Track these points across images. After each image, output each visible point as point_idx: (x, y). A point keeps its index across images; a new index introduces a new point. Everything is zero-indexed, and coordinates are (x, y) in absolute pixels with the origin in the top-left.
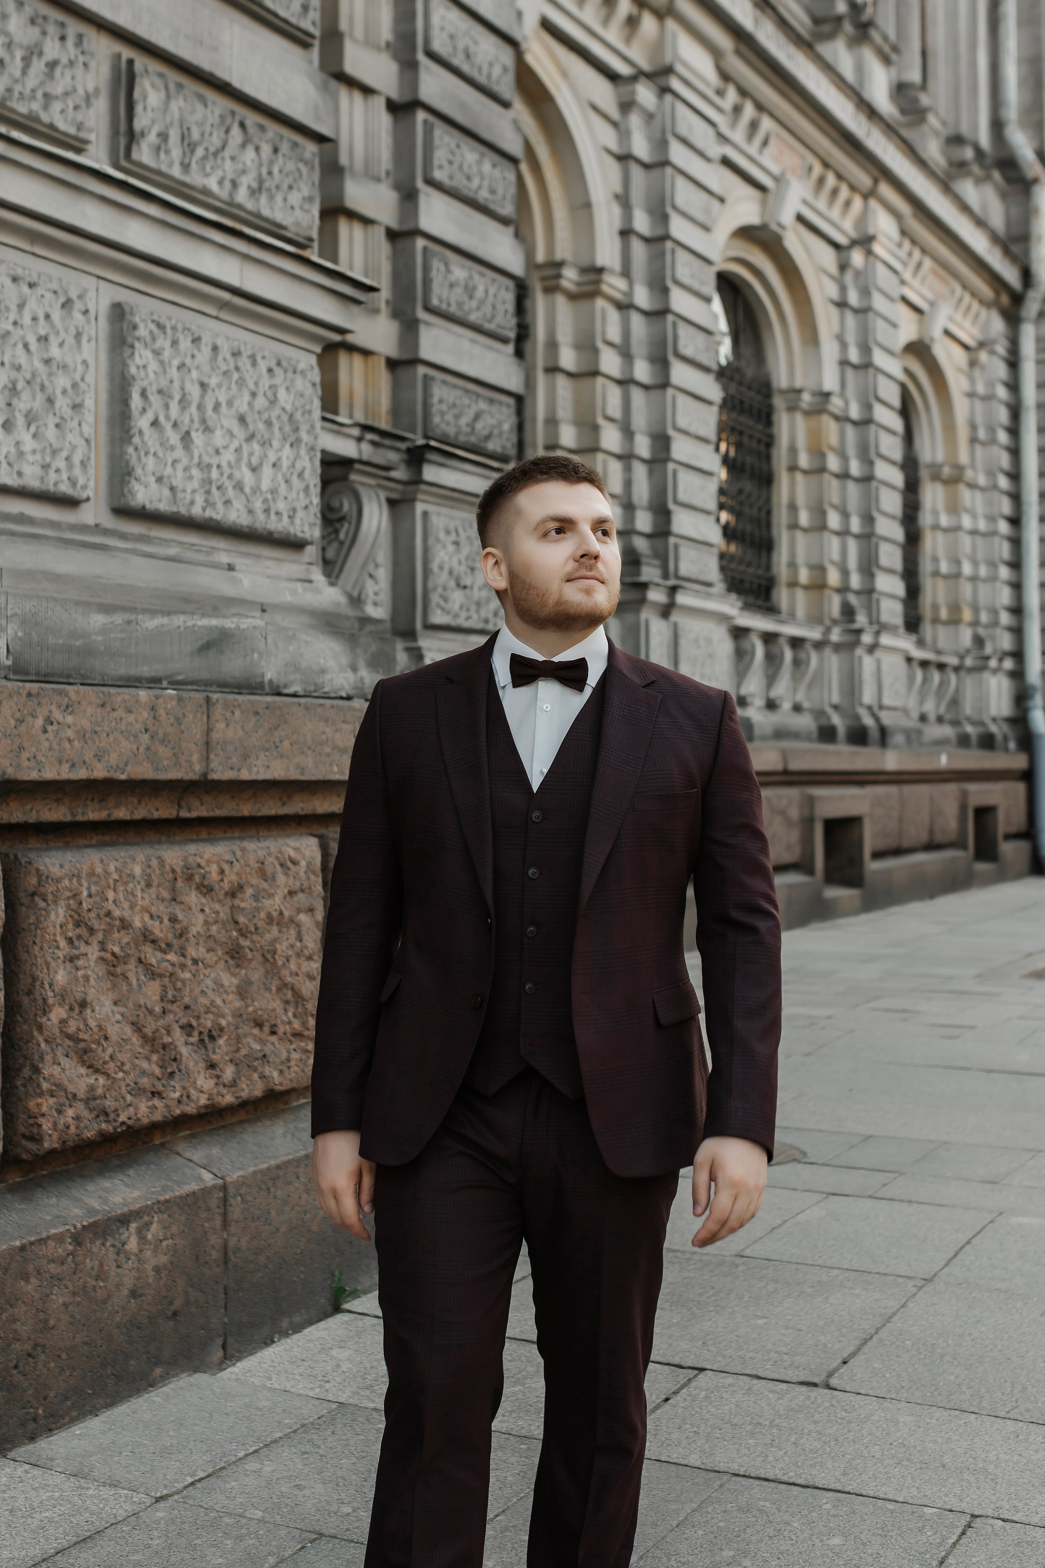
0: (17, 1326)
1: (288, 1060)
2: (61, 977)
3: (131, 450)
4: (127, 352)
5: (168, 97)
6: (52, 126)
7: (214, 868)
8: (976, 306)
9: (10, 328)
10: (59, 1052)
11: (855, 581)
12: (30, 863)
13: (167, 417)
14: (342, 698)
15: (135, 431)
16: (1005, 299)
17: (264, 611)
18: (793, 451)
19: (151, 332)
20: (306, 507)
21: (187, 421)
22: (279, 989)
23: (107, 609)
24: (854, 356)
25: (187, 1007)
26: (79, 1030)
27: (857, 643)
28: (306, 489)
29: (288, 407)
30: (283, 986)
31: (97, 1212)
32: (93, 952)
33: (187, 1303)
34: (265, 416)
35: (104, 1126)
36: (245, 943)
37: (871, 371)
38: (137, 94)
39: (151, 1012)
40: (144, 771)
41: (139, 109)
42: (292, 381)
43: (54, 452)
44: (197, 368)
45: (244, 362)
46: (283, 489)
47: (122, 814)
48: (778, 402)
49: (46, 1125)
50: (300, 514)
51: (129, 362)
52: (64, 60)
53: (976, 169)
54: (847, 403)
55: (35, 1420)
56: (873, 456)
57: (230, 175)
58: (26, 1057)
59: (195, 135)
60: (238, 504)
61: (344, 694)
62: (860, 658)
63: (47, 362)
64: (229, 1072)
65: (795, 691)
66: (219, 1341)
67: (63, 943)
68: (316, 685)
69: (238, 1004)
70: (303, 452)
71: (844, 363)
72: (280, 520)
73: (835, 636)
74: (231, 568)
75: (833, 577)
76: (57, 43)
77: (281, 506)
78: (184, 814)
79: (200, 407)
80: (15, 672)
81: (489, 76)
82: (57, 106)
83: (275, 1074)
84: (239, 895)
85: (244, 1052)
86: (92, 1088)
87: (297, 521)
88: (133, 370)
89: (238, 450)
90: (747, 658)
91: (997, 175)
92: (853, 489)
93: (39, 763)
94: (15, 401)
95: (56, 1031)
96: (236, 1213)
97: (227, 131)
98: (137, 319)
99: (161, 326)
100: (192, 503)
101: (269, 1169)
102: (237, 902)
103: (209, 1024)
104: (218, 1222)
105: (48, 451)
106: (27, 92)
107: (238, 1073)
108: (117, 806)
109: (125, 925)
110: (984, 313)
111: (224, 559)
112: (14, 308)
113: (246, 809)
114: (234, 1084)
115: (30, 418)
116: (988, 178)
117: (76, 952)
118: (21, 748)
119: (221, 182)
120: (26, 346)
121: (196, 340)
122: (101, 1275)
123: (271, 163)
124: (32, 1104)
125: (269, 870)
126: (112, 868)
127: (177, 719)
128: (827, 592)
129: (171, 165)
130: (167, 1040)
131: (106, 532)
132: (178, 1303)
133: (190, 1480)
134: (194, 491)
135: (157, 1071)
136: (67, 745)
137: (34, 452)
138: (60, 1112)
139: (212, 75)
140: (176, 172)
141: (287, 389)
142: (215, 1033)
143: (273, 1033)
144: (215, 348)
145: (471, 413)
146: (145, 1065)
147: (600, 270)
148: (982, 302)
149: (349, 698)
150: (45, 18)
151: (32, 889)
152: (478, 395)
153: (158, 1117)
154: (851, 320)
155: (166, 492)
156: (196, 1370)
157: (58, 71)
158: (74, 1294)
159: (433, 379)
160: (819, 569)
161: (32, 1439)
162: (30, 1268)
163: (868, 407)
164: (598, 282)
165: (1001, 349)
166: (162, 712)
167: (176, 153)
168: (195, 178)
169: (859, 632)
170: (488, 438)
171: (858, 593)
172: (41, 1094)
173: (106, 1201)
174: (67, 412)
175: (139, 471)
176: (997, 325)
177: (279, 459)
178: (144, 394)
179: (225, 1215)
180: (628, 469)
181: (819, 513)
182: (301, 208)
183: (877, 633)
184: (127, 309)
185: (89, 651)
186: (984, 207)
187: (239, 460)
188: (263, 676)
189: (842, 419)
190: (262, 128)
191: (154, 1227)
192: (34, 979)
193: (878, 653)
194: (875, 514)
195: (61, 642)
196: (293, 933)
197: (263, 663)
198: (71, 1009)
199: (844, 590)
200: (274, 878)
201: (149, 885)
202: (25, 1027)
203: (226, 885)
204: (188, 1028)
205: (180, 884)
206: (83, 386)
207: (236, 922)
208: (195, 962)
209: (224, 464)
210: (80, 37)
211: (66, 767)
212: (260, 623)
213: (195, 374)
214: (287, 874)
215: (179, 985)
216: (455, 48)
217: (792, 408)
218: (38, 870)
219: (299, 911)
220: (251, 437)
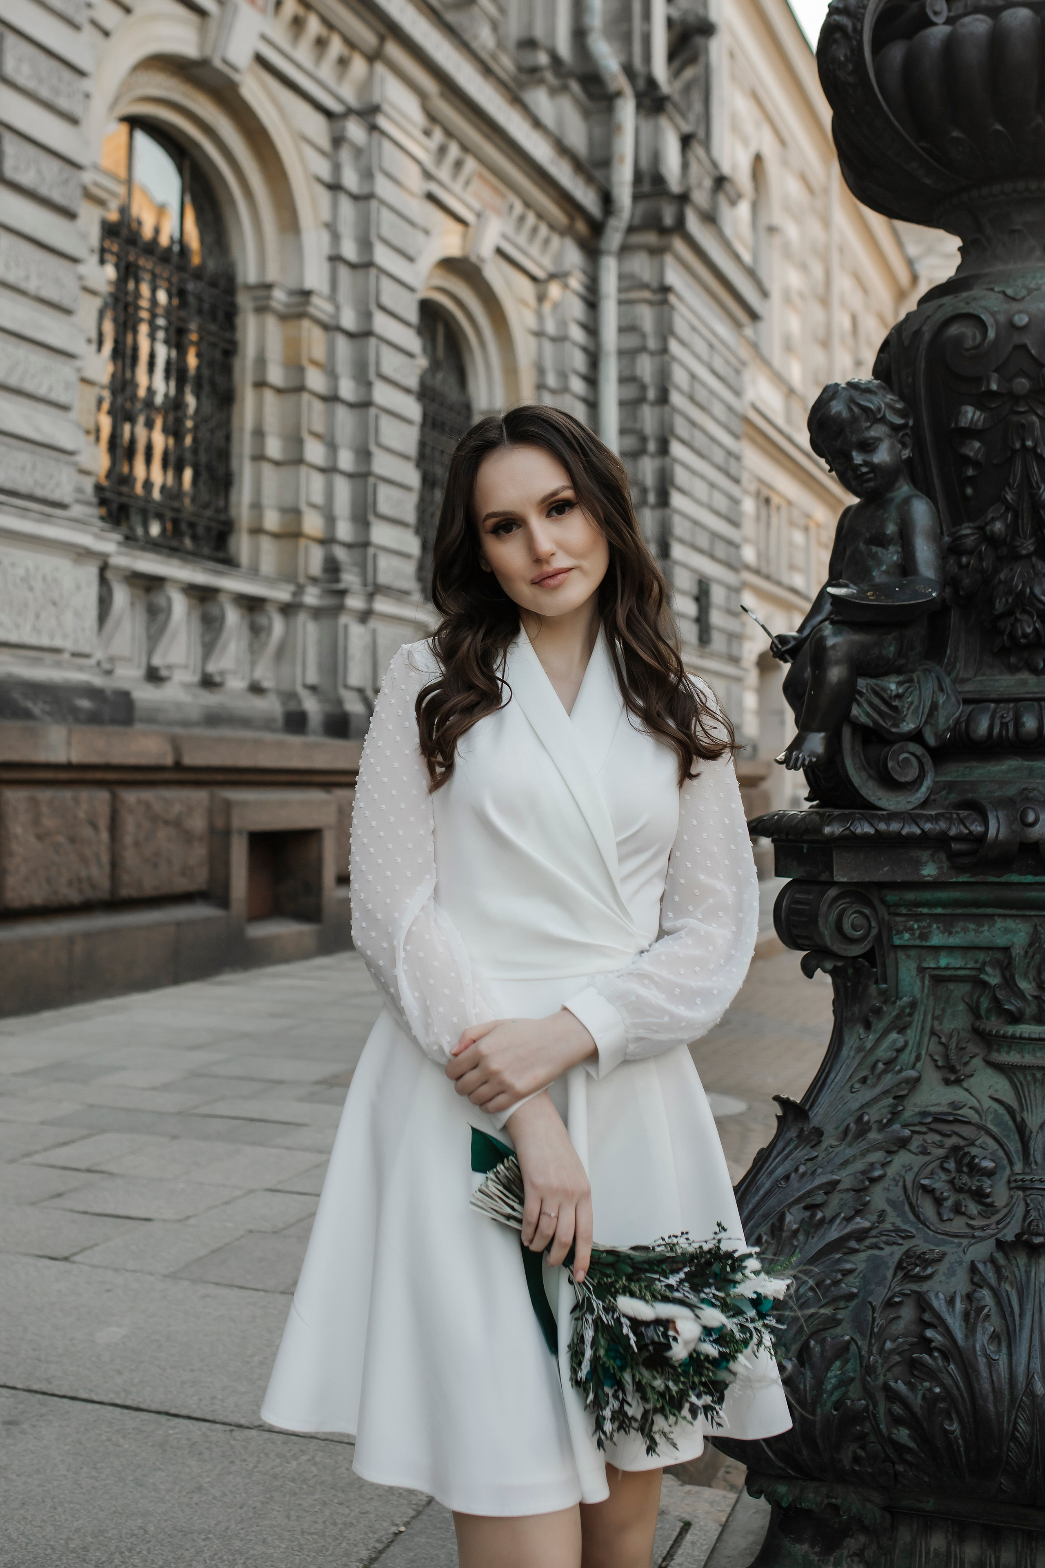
8: (544, 230)
11: (344, 531)
16: (581, 226)
18: (261, 362)
24: (349, 250)
27: (340, 608)
37: (373, 272)
48: (244, 301)
53: (549, 76)
54: (337, 308)
56: (372, 376)
62: (346, 627)
65: (253, 664)
71: (335, 259)
73: (312, 597)
75: (313, 524)
90: (161, 617)
91: (575, 86)
92: (344, 417)
110: (556, 241)
116: (565, 88)
128: (302, 542)
148: (552, 227)
154: (347, 208)
160: (293, 513)
163: (367, 316)
165: (576, 282)
169: (343, 593)
171: (349, 546)
176: (573, 257)
181: (295, 441)
183: (371, 596)
186: (560, 122)
189: (331, 328)
193: (373, 623)
194: (373, 448)
199: (328, 541)
217: (262, 309)
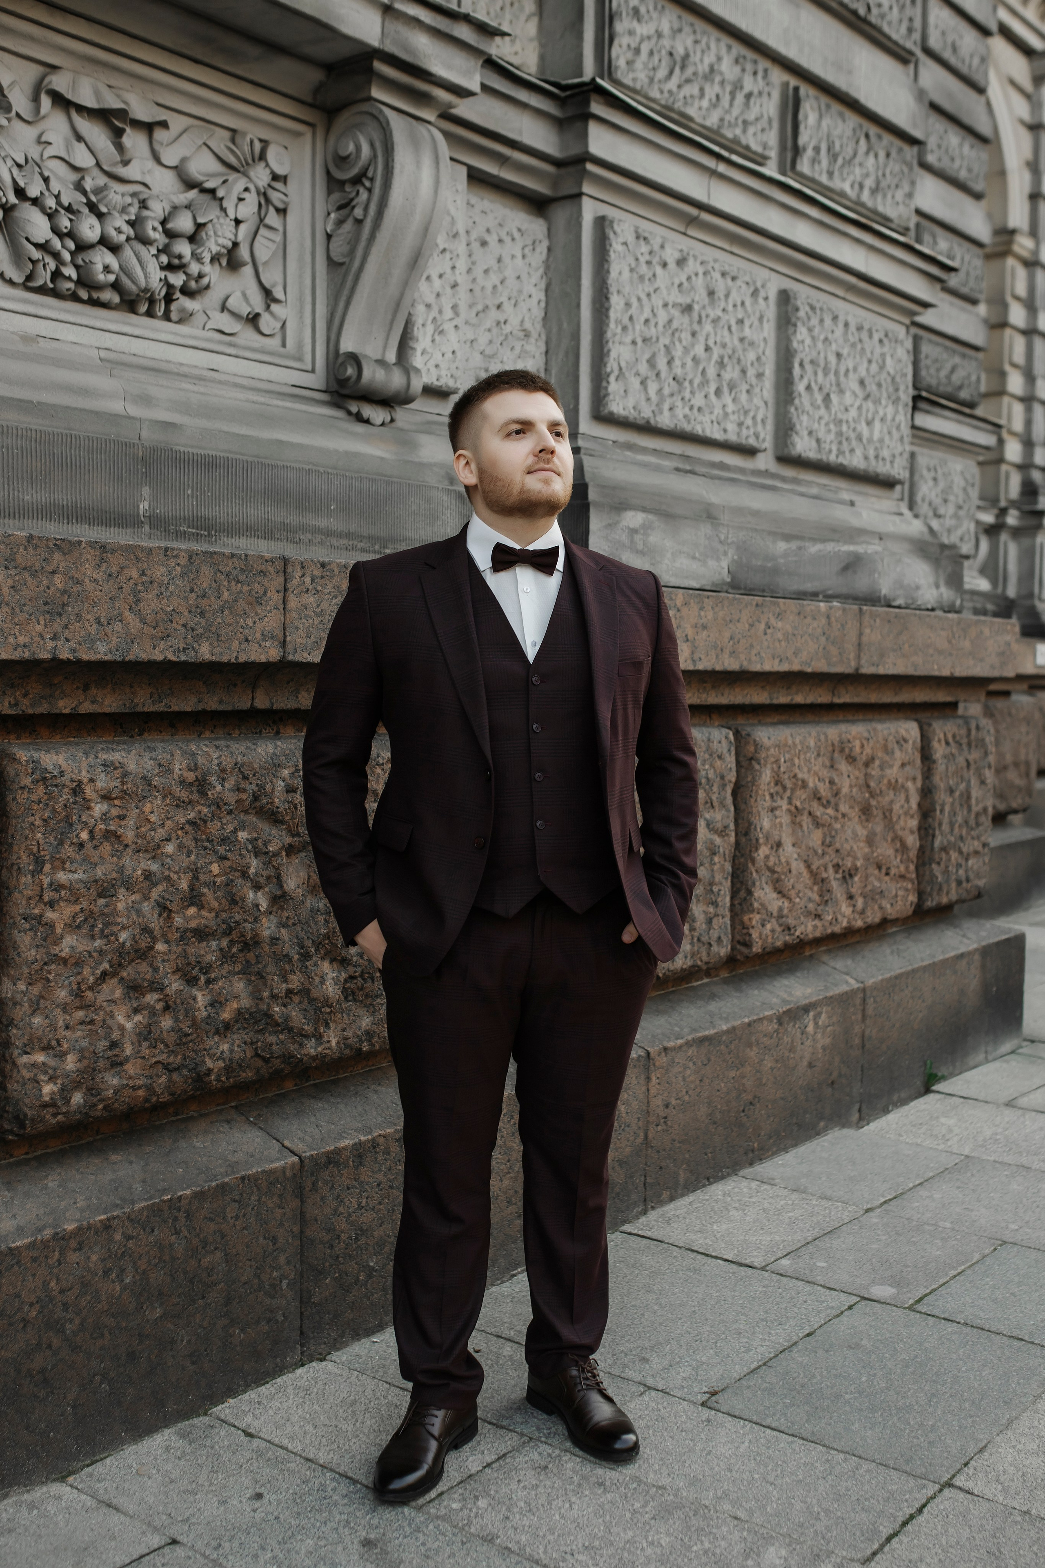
0: (745, 1081)
1: (896, 896)
2: (766, 823)
3: (792, 410)
4: (791, 330)
5: (821, 116)
6: (747, 148)
7: (857, 743)
9: (720, 313)
10: (764, 880)
12: (749, 735)
13: (816, 382)
14: (928, 610)
15: (796, 394)
17: (881, 539)
19: (807, 313)
20: (901, 454)
21: (828, 386)
22: (893, 840)
23: (787, 538)
25: (837, 851)
26: (775, 864)
28: (902, 439)
29: (892, 372)
30: (896, 838)
31: (788, 1002)
32: (785, 805)
33: (840, 1076)
34: (877, 379)
35: (787, 938)
36: (873, 803)
38: (801, 116)
39: (816, 852)
40: (821, 666)
41: (802, 128)
42: (895, 349)
43: (746, 413)
44: (836, 341)
45: (864, 335)
46: (887, 438)
47: (799, 699)
49: (755, 935)
50: (898, 460)
51: (792, 338)
52: (756, 92)
55: (753, 1151)
57: (858, 179)
58: (742, 883)
59: (837, 147)
60: (859, 452)
61: (929, 606)
63: (742, 340)
64: (860, 902)
66: (857, 1106)
67: (768, 798)
68: (913, 598)
69: (867, 850)
70: (900, 408)
72: (885, 465)
74: (852, 504)
76: (751, 78)
77: (885, 453)
78: (837, 700)
79: (836, 373)
80: (733, 587)
81: (970, 66)
82: (751, 130)
83: (888, 906)
84: (871, 765)
85: (869, 888)
86: (781, 909)
87: (896, 465)
88: (795, 344)
89: (860, 408)
93: (761, 658)
94: (723, 373)
95: (762, 864)
96: (870, 1011)
97: (857, 142)
98: (799, 303)
99: (813, 308)
100: (830, 451)
101: (890, 978)
102: (869, 770)
103: (849, 865)
104: (859, 1016)
105: (742, 412)
106: (733, 120)
107: (866, 903)
108: (797, 693)
109: (804, 785)
111: (846, 496)
112: (722, 297)
113: (874, 697)
114: (863, 912)
115: (732, 387)
117: (775, 804)
118: (752, 646)
119: (852, 186)
120: (729, 328)
121: (835, 318)
122: (792, 1049)
123: (885, 166)
124: (746, 918)
125: (890, 746)
126: (797, 741)
127: (842, 625)
129: (821, 173)
130: (825, 875)
131: (774, 476)
132: (835, 1074)
133: (883, 1200)
134: (831, 442)
135: (816, 897)
136: (778, 645)
137: (734, 412)
138: (763, 925)
139: (847, 95)
140: (824, 179)
141: (892, 356)
142: (853, 872)
143: (887, 874)
144: (846, 325)
145: (948, 366)
146: (810, 894)
147: (1013, 232)
149: (933, 610)
150: (744, 57)
151: (751, 755)
152: (954, 351)
153: (818, 934)
155: (814, 444)
156: (844, 1126)
157: (752, 100)
158: (777, 1061)
159: (921, 338)
161: (751, 1164)
162: (753, 1039)
164: (1010, 242)
166: (833, 619)
167: (825, 162)
168: (837, 184)
170: (960, 387)
172: (753, 911)
173: (790, 994)
174: (754, 381)
175: (798, 427)
177: (885, 414)
178: (801, 365)
179: (864, 1010)
180: (1029, 410)
182: (904, 203)
184: (791, 294)
185: (775, 571)
187: (860, 415)
188: (880, 591)
190: (880, 137)
191: (823, 1016)
192: (750, 824)
195: (759, 563)
196: (903, 796)
197: (881, 581)
198: (772, 848)
200: (893, 753)
201: (818, 755)
202: (742, 860)
203: (864, 758)
204: (837, 867)
205: (836, 755)
206: (763, 358)
207: (868, 786)
208: (844, 815)
209: (850, 419)
210: (766, 71)
211: (777, 661)
212: (879, 549)
213: (834, 347)
214: (901, 750)
215: (833, 833)
216: (945, 42)
218: (755, 741)
219: (907, 779)
220: (867, 397)
